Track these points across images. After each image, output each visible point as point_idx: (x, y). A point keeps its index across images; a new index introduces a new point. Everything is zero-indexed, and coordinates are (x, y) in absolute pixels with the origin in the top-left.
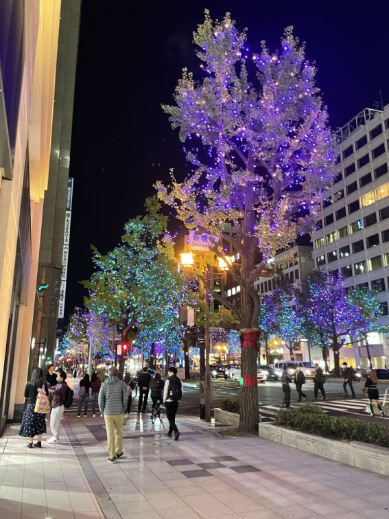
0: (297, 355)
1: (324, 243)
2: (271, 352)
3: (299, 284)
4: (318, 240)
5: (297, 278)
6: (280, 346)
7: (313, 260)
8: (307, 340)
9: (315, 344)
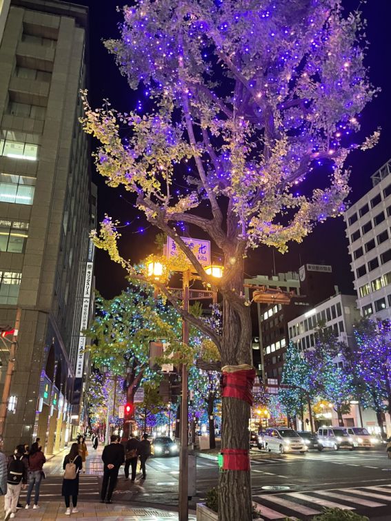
0: (347, 419)
1: (371, 291)
2: (318, 416)
3: (344, 338)
4: (362, 287)
5: (342, 330)
6: (327, 410)
7: (359, 310)
8: (357, 402)
9: (367, 407)
